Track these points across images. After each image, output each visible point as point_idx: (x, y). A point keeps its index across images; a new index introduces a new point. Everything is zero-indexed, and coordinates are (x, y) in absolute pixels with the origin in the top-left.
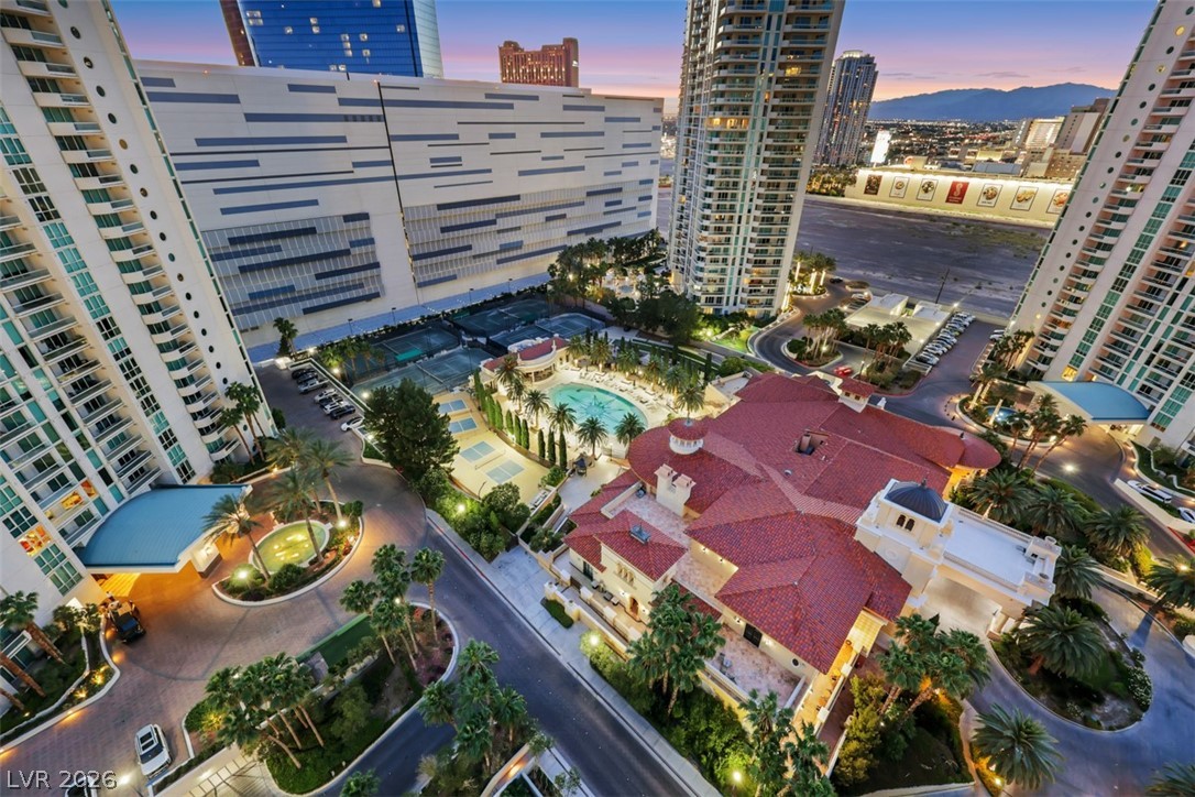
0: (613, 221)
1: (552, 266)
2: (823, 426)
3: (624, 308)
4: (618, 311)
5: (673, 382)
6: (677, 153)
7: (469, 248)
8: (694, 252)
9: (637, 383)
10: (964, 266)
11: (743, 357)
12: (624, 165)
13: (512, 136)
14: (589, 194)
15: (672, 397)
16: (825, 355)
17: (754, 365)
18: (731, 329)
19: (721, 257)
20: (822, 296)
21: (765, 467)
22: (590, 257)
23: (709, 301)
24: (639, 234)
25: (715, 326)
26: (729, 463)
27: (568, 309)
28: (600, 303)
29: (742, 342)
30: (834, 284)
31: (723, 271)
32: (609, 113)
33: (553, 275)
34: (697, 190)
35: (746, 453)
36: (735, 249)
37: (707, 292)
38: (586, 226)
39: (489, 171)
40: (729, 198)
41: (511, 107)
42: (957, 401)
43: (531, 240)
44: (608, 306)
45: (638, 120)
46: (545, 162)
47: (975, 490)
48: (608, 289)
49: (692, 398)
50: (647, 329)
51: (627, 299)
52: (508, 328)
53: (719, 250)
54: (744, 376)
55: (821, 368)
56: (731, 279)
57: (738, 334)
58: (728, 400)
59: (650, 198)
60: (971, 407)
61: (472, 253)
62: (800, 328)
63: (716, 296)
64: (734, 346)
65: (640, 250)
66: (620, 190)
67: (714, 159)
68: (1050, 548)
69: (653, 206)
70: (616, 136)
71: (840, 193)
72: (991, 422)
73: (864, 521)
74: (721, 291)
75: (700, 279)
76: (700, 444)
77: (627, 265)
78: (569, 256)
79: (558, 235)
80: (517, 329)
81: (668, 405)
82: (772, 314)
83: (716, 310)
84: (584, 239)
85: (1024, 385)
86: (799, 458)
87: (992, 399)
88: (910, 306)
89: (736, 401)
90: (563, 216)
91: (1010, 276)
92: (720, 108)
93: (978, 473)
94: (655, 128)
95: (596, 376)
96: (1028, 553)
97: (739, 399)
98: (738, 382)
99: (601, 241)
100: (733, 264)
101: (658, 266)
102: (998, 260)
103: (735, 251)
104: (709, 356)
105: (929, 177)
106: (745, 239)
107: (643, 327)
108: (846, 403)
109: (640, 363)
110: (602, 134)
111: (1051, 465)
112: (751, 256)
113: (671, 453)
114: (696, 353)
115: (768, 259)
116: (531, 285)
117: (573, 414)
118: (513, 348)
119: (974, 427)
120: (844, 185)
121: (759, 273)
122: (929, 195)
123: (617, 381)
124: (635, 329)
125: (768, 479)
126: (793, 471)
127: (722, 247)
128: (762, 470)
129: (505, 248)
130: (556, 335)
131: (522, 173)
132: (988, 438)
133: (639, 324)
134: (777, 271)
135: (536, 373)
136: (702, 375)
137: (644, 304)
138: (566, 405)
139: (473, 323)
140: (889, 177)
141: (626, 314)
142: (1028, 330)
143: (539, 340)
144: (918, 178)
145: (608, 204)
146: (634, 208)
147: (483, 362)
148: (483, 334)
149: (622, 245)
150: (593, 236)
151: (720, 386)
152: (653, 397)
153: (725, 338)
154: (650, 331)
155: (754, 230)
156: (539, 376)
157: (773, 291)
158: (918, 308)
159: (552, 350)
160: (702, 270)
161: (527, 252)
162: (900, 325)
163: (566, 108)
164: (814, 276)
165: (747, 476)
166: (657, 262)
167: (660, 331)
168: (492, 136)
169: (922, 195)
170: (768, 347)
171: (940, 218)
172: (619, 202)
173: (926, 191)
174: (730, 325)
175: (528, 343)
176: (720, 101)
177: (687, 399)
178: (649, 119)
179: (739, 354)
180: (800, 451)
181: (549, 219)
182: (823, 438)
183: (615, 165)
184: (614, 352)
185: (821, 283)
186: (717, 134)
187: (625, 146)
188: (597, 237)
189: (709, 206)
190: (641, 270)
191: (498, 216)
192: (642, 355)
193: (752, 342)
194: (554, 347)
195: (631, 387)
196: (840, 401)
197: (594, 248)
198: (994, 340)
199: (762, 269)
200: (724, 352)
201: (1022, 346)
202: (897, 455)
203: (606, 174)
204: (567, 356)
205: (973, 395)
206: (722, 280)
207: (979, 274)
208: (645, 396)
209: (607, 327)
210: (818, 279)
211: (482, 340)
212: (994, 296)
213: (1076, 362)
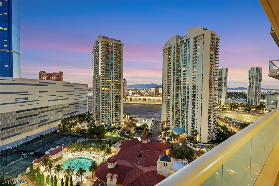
0: (77, 111)
1: (59, 124)
2: (141, 149)
3: (84, 132)
4: (82, 133)
5: (103, 148)
6: (93, 94)
7: (28, 123)
8: (101, 115)
9: (91, 152)
10: (150, 112)
11: (118, 138)
12: (79, 98)
13: (47, 92)
14: (70, 105)
15: (102, 153)
16: (134, 133)
17: (121, 139)
18: (113, 132)
19: (108, 116)
20: (129, 121)
21: (133, 164)
22: (71, 120)
23: (106, 126)
24: (85, 113)
25: (109, 132)
26: (125, 166)
27: (65, 136)
28: (76, 132)
29: (116, 135)
30: (131, 118)
31: (109, 119)
32: (75, 87)
33: (59, 127)
34: (100, 102)
35: (127, 162)
36: (111, 113)
37: (105, 124)
38: (69, 112)
39: (38, 101)
40: (108, 103)
41: (47, 85)
42: (160, 137)
43: (51, 118)
44: (79, 132)
45: (83, 88)
46: (57, 98)
47: (171, 154)
48: (78, 128)
49: (109, 152)
50: (91, 136)
51: (84, 129)
52: (43, 146)
53: (107, 114)
54: (119, 142)
55: (134, 136)
56: (111, 120)
57: (115, 133)
58: (117, 150)
59: (87, 104)
60: (162, 137)
61: (29, 124)
62: (127, 128)
63: (108, 125)
64: (115, 136)
65: (85, 117)
66: (79, 103)
67: (104, 96)
68: (186, 161)
69: (87, 106)
70: (77, 92)
71: (126, 101)
72: (166, 139)
73: (158, 168)
74: (109, 123)
75: (103, 121)
76: (116, 163)
77: (82, 121)
78: (64, 121)
79: (61, 115)
80: (46, 146)
81: (102, 156)
82: (121, 127)
83: (108, 128)
84: (69, 116)
85: (168, 131)
86: (139, 159)
87: (165, 135)
88: (145, 120)
89: (119, 149)
90: (62, 111)
91: (157, 112)
92: (103, 86)
93: (169, 150)
94: (87, 90)
95: (78, 154)
96: (184, 164)
97: (120, 148)
98: (118, 144)
99: (74, 116)
100: (111, 117)
101: (91, 120)
102: (154, 110)
103: (111, 114)
104: (110, 140)
105: (140, 97)
106: (112, 111)
107: (90, 136)
108: (143, 142)
109: (91, 146)
110: (73, 91)
111: (178, 144)
112: (114, 114)
113: (109, 169)
114: (106, 140)
115: (118, 115)
116: (51, 131)
117: (73, 168)
118: (47, 153)
119: (164, 141)
120: (126, 99)
121: (117, 118)
122: (141, 100)
123: (85, 153)
124: (87, 137)
125: (135, 167)
126: (139, 162)
127: (108, 113)
128: (133, 165)
129: (41, 122)
130: (63, 144)
131: (49, 101)
132: (168, 142)
133: (89, 135)
134: (120, 117)
135: (56, 159)
136: (109, 145)
137: (89, 130)
138: (70, 166)
139: (27, 148)
140: (133, 97)
141: (84, 134)
142: (164, 121)
143: (57, 147)
144: (138, 98)
145: (75, 107)
146: (83, 107)
147: (34, 161)
148: (32, 151)
149: (80, 116)
150: (72, 115)
151: (114, 147)
152: (97, 155)
153: (112, 134)
154: (92, 137)
155: (114, 109)
156: (57, 160)
157: (120, 121)
158: (147, 120)
159: (62, 149)
160: (103, 119)
161: (50, 122)
162: (146, 124)
163: (63, 86)
164: (127, 117)
165: (130, 168)
166: (90, 119)
167: (95, 136)
168: (40, 92)
169: (139, 100)
170: (122, 134)
171: (144, 104)
172: (79, 106)
173: (140, 100)
174: (113, 131)
175: (53, 149)
176: (103, 85)
177: (107, 153)
178: (85, 88)
179: (116, 137)
180: (138, 157)
181: (57, 112)
182: (142, 152)
183: (77, 98)
184: (82, 145)
185: (129, 118)
186: (103, 91)
187: (79, 94)
188: (73, 115)
189: (103, 105)
190: (86, 122)
191: (40, 113)
192: (91, 144)
193: (118, 134)
194: (63, 148)
195: (89, 154)
196: (142, 142)
197: (72, 118)
198: (160, 124)
199: (117, 117)
200: (113, 138)
201: (165, 124)
202: (156, 151)
203: (75, 100)
204: (67, 150)
205: (162, 135)
206: (109, 121)
207: (153, 113)
208: (94, 156)
209: (79, 138)
210: (128, 117)
211: (32, 153)
212: (156, 116)
213: (173, 125)
